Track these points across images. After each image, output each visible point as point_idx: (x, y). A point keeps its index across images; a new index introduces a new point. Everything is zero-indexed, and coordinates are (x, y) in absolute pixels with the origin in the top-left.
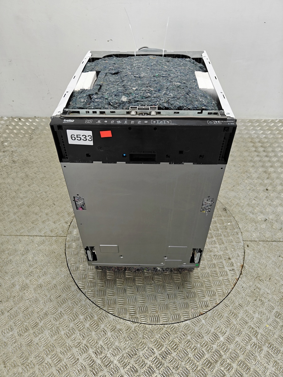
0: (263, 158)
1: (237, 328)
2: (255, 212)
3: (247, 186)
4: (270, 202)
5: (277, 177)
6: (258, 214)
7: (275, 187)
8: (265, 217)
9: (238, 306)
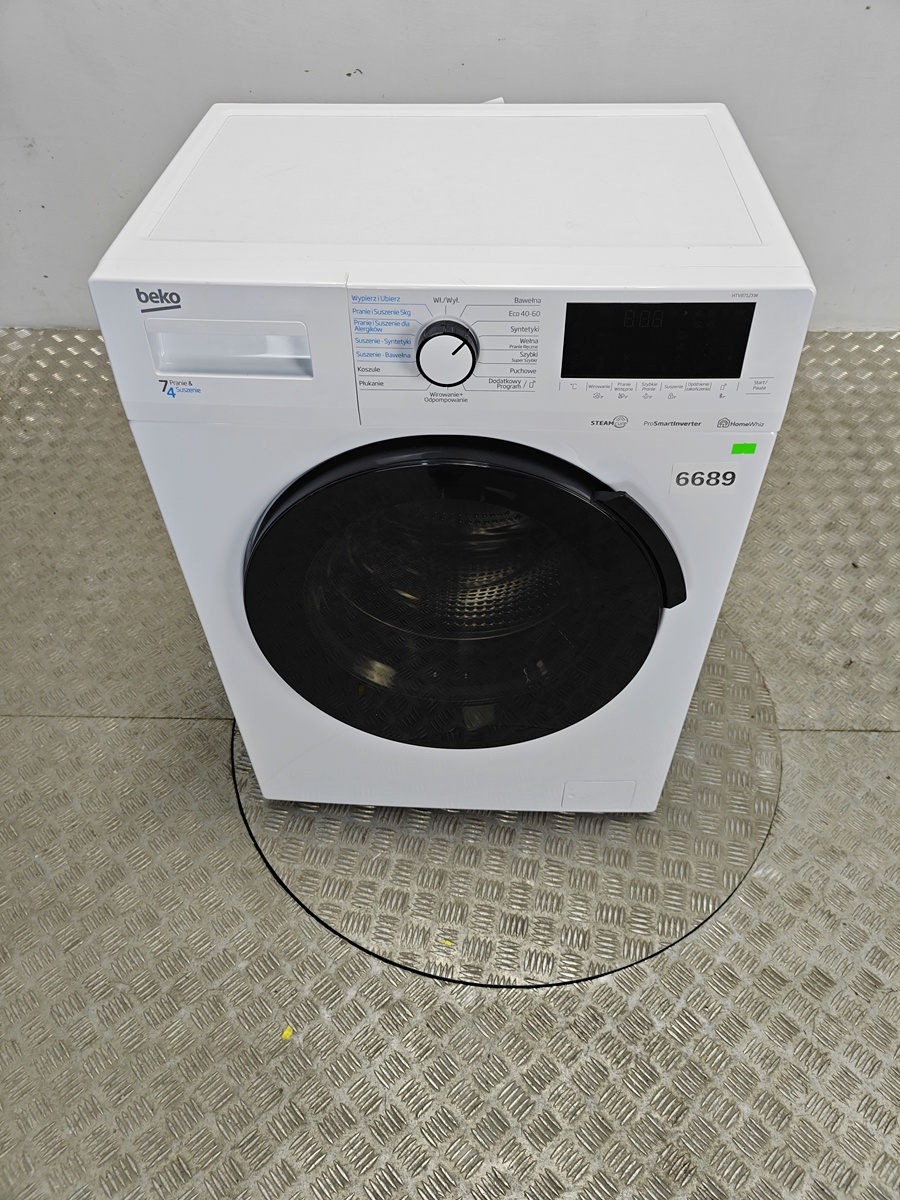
0: (844, 461)
1: (755, 997)
2: (817, 638)
3: (792, 554)
4: (864, 605)
5: (889, 524)
6: (826, 644)
7: (881, 556)
8: (848, 654)
9: (759, 932)
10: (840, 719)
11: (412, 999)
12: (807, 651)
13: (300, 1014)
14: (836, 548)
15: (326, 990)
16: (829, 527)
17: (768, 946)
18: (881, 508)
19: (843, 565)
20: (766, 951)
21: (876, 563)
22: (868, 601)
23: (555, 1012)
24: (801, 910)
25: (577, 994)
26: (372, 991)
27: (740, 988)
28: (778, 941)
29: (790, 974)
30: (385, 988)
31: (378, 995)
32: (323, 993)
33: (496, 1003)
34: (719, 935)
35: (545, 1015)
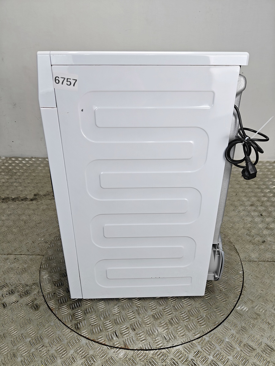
1: (242, 356)
2: (252, 234)
3: (240, 212)
4: (266, 226)
5: (271, 205)
6: (255, 236)
7: (270, 213)
8: (263, 239)
9: (241, 329)
10: (263, 258)
11: (97, 355)
12: (248, 238)
13: (48, 360)
14: (254, 211)
15: (61, 350)
16: (252, 205)
17: (245, 335)
18: (268, 201)
19: (258, 215)
20: (245, 337)
21: (269, 215)
22: (268, 224)
23: (158, 361)
24: (257, 322)
25: (167, 353)
26: (81, 351)
27: (235, 352)
28: (249, 333)
29: (255, 346)
30: (86, 350)
31: (83, 353)
32: (60, 351)
33: (133, 356)
34: (225, 331)
35: (153, 362)
